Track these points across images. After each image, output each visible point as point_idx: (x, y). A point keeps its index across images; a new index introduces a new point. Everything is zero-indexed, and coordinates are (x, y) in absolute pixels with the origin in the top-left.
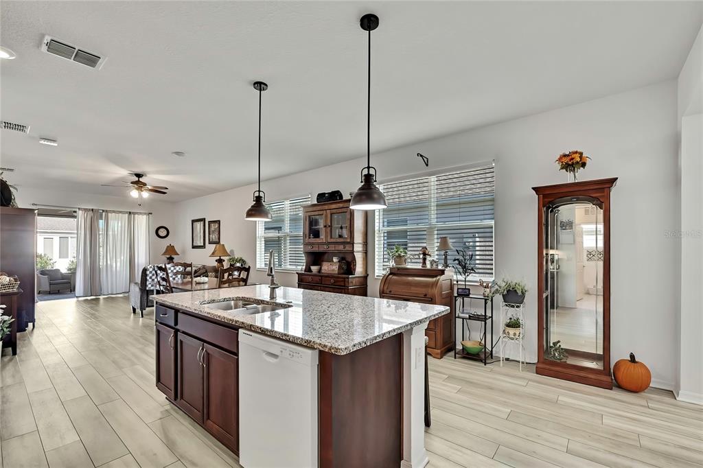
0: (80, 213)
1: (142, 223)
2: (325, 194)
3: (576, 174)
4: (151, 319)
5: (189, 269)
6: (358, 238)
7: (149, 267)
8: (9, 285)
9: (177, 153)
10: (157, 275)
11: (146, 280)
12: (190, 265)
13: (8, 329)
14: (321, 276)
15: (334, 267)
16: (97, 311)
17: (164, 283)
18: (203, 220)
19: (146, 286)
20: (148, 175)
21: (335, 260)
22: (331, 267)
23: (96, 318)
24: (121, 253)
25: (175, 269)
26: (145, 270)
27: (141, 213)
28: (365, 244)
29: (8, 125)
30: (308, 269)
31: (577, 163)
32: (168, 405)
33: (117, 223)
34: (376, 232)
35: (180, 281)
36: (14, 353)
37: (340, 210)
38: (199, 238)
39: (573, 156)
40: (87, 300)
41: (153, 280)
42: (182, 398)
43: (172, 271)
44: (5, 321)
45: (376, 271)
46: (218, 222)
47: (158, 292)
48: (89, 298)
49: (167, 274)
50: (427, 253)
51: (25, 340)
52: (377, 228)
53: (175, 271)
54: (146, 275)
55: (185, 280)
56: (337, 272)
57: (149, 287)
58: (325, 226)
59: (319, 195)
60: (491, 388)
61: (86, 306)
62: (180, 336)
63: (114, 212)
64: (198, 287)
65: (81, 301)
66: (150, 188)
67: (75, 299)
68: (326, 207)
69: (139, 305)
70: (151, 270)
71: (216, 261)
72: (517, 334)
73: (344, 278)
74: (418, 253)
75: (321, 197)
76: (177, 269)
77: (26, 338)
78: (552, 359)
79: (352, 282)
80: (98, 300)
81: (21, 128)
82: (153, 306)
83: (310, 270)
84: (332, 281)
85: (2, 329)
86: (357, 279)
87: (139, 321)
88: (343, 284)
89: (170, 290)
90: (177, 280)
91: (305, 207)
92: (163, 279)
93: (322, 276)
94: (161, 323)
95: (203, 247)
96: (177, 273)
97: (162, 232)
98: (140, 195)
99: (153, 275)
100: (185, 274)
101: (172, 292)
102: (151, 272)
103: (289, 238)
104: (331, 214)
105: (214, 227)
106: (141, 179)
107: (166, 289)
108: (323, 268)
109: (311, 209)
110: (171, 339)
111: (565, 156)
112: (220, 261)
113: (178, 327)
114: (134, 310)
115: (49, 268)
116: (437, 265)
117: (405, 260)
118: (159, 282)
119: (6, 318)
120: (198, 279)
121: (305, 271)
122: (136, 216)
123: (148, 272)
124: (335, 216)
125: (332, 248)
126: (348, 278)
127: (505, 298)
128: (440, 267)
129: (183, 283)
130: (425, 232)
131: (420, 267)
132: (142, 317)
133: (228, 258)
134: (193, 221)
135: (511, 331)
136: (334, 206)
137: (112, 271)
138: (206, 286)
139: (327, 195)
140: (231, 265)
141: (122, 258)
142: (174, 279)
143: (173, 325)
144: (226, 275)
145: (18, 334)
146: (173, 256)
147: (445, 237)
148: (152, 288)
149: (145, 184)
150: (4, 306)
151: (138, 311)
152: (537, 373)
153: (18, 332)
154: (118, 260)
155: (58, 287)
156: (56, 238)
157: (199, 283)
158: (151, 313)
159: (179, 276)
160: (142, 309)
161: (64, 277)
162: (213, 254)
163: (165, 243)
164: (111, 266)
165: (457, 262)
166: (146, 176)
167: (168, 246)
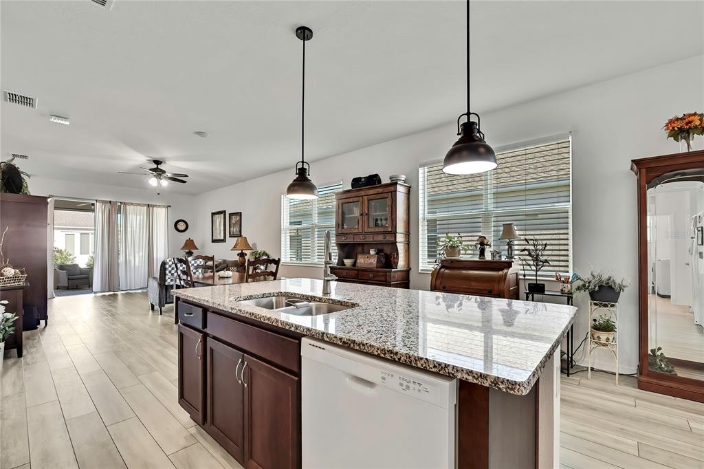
0: (98, 205)
1: (160, 215)
2: (360, 178)
3: (691, 142)
4: (171, 317)
5: (210, 263)
6: (400, 227)
7: (168, 261)
8: (15, 278)
9: (199, 133)
10: (177, 269)
11: (165, 274)
12: (212, 259)
13: (12, 328)
14: (356, 270)
15: (372, 260)
16: (114, 307)
17: (185, 277)
18: (224, 212)
19: (165, 281)
20: (167, 162)
21: (372, 252)
22: (368, 260)
23: (113, 315)
24: (139, 248)
25: (195, 263)
26: (164, 264)
27: (159, 206)
28: (408, 234)
29: (13, 98)
30: (341, 262)
31: (696, 127)
32: (193, 429)
33: (135, 218)
34: (420, 220)
35: (201, 276)
36: (20, 355)
37: (379, 196)
38: (218, 231)
39: (690, 119)
40: (105, 295)
41: (172, 274)
42: (213, 422)
43: (193, 265)
44: (8, 319)
45: (420, 265)
46: (240, 214)
47: (178, 287)
48: (107, 294)
49: (188, 267)
50: (485, 242)
51: (34, 340)
52: (421, 216)
53: (195, 265)
54: (165, 269)
55: (207, 275)
56: (375, 266)
57: (168, 282)
58: (362, 215)
59: (354, 179)
60: (594, 409)
61: (103, 302)
62: (211, 343)
63: (132, 204)
64: (222, 281)
65: (99, 297)
66: (169, 175)
67: (93, 295)
68: (363, 193)
69: (158, 302)
70: (170, 263)
71: (238, 255)
72: (611, 338)
73: (386, 272)
74: (474, 243)
75: (356, 182)
76: (198, 262)
77: (37, 337)
78: (659, 371)
79: (394, 277)
80: (115, 295)
81: (27, 101)
82: (173, 303)
83: (343, 264)
84: (371, 275)
85: (5, 329)
86: (399, 273)
87: (157, 319)
88: (384, 279)
89: (192, 284)
90: (198, 274)
91: (337, 194)
92: (184, 273)
93: (358, 270)
94: (184, 324)
95: (224, 240)
96: (198, 267)
97: (181, 226)
98: (159, 183)
99: (173, 269)
100: (205, 268)
101: (194, 287)
102: (170, 266)
103: (317, 230)
104: (369, 201)
105: (234, 219)
106: (159, 167)
107: (187, 283)
108: (358, 261)
109: (344, 196)
110: (198, 345)
111: (677, 119)
112: (242, 255)
113: (206, 330)
114: (153, 307)
115: (69, 263)
116: (500, 257)
117: (459, 251)
118: (179, 276)
119: (9, 315)
120: (222, 273)
121: (338, 264)
122: (155, 208)
123: (167, 266)
124: (373, 203)
125: (370, 239)
126: (391, 272)
127: (593, 295)
128: (503, 259)
129: (204, 278)
130: (480, 220)
131: (478, 259)
132: (161, 314)
133: (250, 251)
134: (213, 214)
135: (603, 336)
136: (372, 192)
137: (130, 265)
138: (231, 281)
139: (363, 180)
140: (256, 258)
141: (141, 254)
142: (195, 273)
143: (200, 326)
144: (251, 269)
145: (25, 334)
146: (192, 251)
147: (511, 224)
148: (171, 283)
149: (164, 172)
150: (6, 302)
151: (157, 307)
152: (640, 387)
153: (24, 330)
154: (137, 255)
155: (76, 282)
156: (77, 235)
157: (223, 278)
158: (170, 310)
159: (200, 271)
160: (161, 305)
161: (82, 272)
162: (235, 248)
163: (184, 237)
164: (130, 261)
165: (526, 252)
166: (165, 163)
167: (187, 240)
